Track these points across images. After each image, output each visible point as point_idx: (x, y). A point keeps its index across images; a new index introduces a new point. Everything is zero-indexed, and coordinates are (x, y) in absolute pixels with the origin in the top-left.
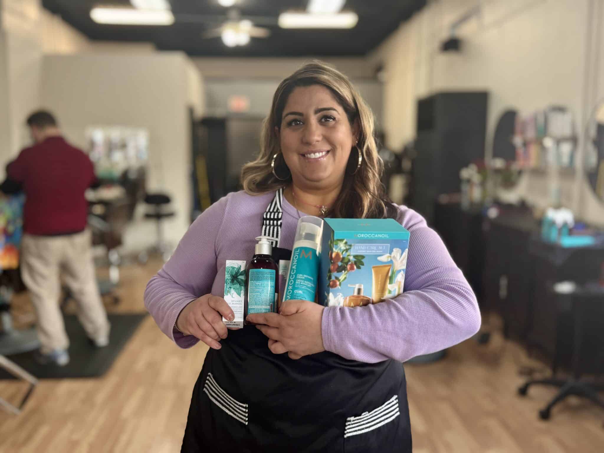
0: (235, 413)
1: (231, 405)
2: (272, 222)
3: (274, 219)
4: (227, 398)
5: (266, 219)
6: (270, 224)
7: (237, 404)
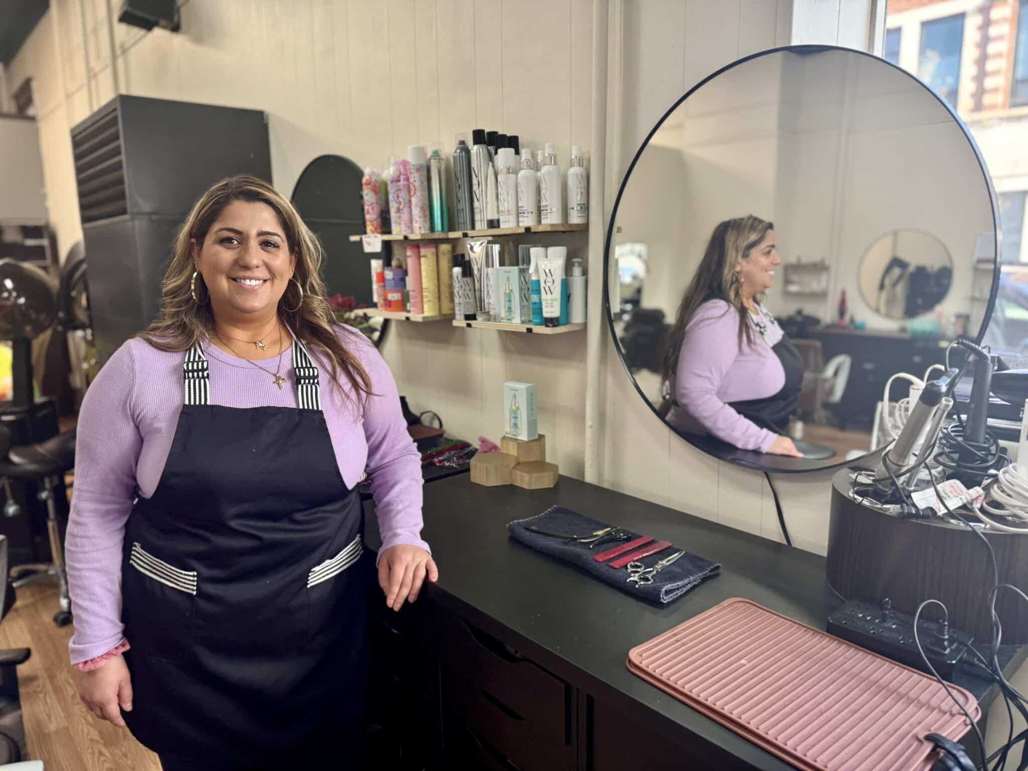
0: (179, 583)
1: (172, 576)
2: (195, 374)
3: (198, 371)
4: (167, 569)
5: (188, 371)
6: (193, 377)
7: (181, 574)
